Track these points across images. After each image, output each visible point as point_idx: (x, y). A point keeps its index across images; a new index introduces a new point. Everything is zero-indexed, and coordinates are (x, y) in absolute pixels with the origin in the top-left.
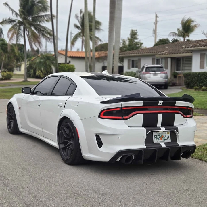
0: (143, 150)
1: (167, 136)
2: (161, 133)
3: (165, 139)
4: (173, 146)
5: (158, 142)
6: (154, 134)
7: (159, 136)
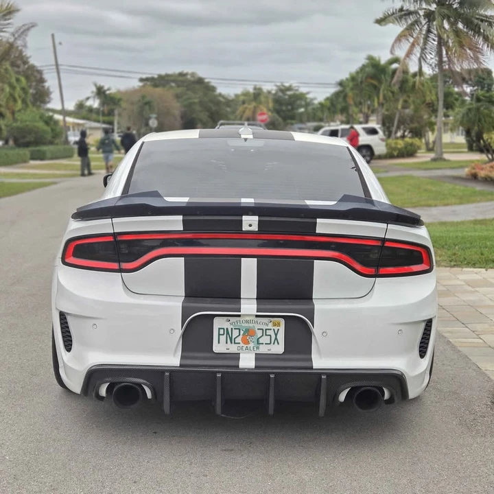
0: (167, 371)
1: (268, 333)
2: (247, 322)
3: (261, 341)
5: (233, 349)
6: (218, 323)
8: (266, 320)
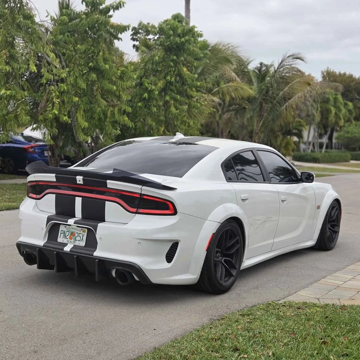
1: (80, 235)
3: (77, 239)
4: (82, 253)
5: (65, 241)
6: (61, 228)
7: (67, 233)
8: (80, 229)
